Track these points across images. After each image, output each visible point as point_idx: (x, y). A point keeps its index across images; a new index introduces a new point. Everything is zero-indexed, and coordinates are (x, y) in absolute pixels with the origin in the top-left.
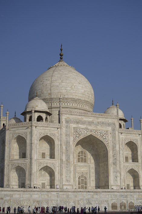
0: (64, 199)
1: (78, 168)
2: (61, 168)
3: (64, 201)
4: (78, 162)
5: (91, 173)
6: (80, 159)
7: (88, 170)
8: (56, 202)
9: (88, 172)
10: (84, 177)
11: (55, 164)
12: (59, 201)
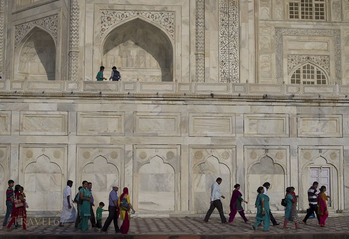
0: (108, 140)
1: (291, 40)
2: (200, 28)
3: (106, 152)
4: (291, 17)
5: (343, 59)
6: (300, 7)
7: (332, 47)
8: (57, 155)
9: (332, 53)
10: (315, 74)
11: (173, 12)
12: (72, 149)
